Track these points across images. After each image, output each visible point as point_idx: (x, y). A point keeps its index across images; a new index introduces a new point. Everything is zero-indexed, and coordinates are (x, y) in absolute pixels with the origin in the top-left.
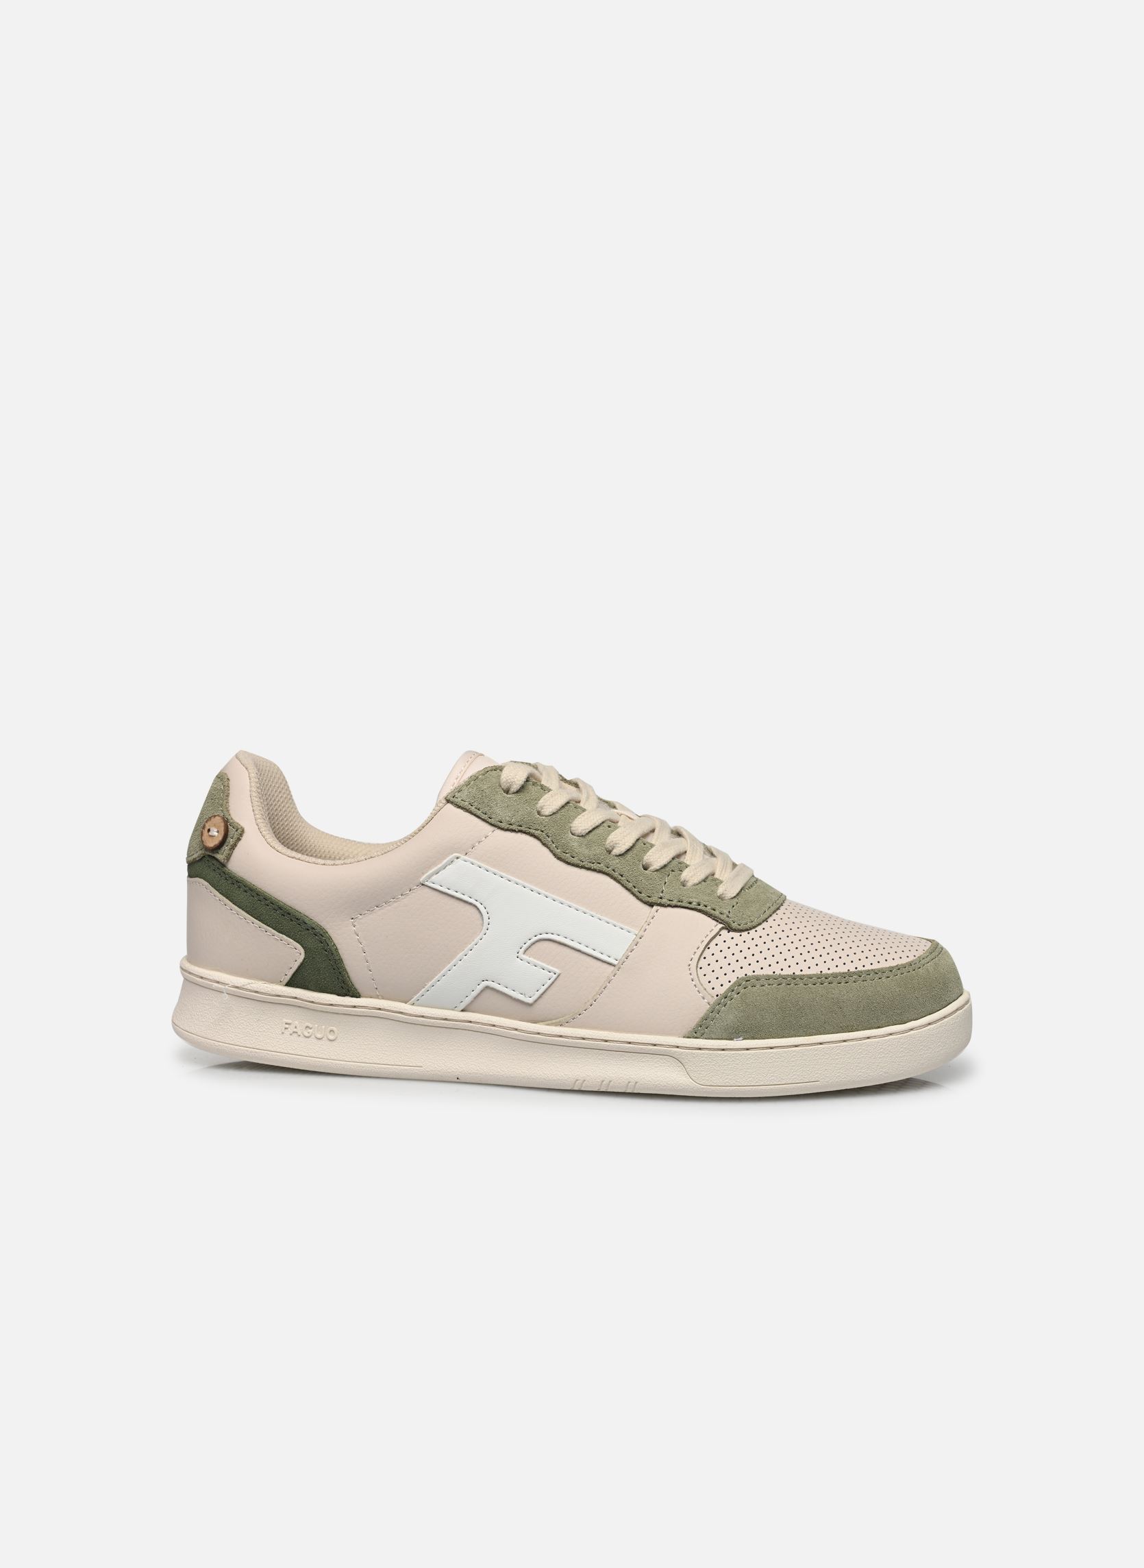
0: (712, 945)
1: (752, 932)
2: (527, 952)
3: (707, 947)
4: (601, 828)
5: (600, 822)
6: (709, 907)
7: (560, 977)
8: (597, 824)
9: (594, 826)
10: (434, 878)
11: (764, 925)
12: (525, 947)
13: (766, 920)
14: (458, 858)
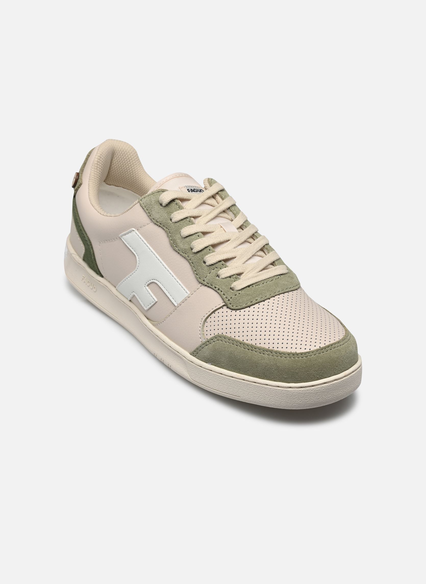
0: (216, 312)
1: (238, 311)
2: (149, 286)
3: (214, 312)
4: (194, 236)
5: (194, 232)
6: (222, 293)
7: (157, 303)
8: (192, 233)
9: (189, 235)
10: (124, 237)
11: (248, 309)
12: (148, 283)
13: (249, 307)
14: (134, 231)
